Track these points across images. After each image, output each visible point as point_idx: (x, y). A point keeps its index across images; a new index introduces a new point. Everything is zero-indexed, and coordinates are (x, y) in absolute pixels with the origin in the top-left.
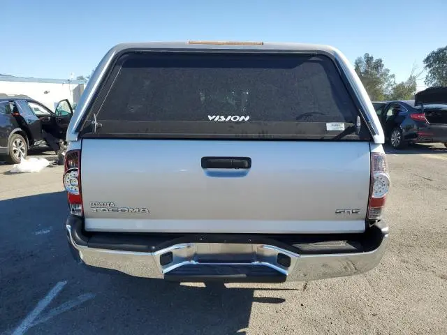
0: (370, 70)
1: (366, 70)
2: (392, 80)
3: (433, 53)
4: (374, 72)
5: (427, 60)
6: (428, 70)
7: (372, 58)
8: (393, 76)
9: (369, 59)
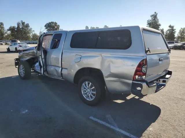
0: (24, 27)
1: (22, 27)
2: (33, 32)
3: (47, 24)
4: (26, 28)
5: (45, 26)
6: (46, 30)
7: (24, 23)
8: (33, 31)
9: (23, 23)
